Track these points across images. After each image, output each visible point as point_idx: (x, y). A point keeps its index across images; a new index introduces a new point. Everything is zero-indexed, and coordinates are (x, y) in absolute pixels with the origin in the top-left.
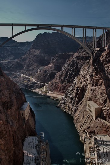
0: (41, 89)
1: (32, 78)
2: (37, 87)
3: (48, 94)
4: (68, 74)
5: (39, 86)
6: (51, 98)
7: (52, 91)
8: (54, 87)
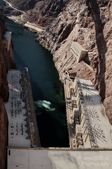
0: (18, 17)
1: (9, 3)
2: (13, 14)
3: (26, 25)
4: (52, 6)
5: (15, 13)
6: (29, 30)
7: (30, 22)
8: (33, 18)
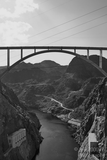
0: (66, 115)
1: (61, 103)
2: (62, 113)
3: (69, 122)
5: (65, 112)
6: (72, 126)
7: (75, 119)
8: (78, 114)
